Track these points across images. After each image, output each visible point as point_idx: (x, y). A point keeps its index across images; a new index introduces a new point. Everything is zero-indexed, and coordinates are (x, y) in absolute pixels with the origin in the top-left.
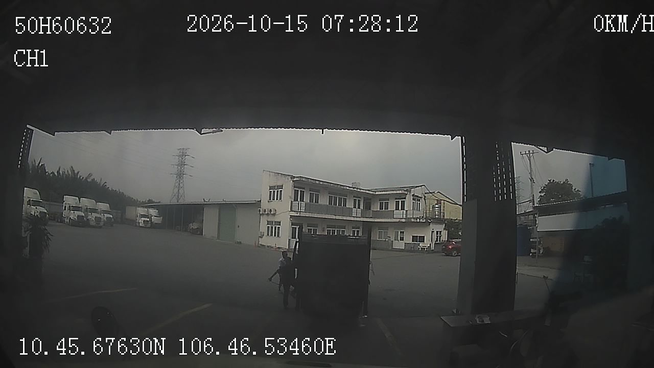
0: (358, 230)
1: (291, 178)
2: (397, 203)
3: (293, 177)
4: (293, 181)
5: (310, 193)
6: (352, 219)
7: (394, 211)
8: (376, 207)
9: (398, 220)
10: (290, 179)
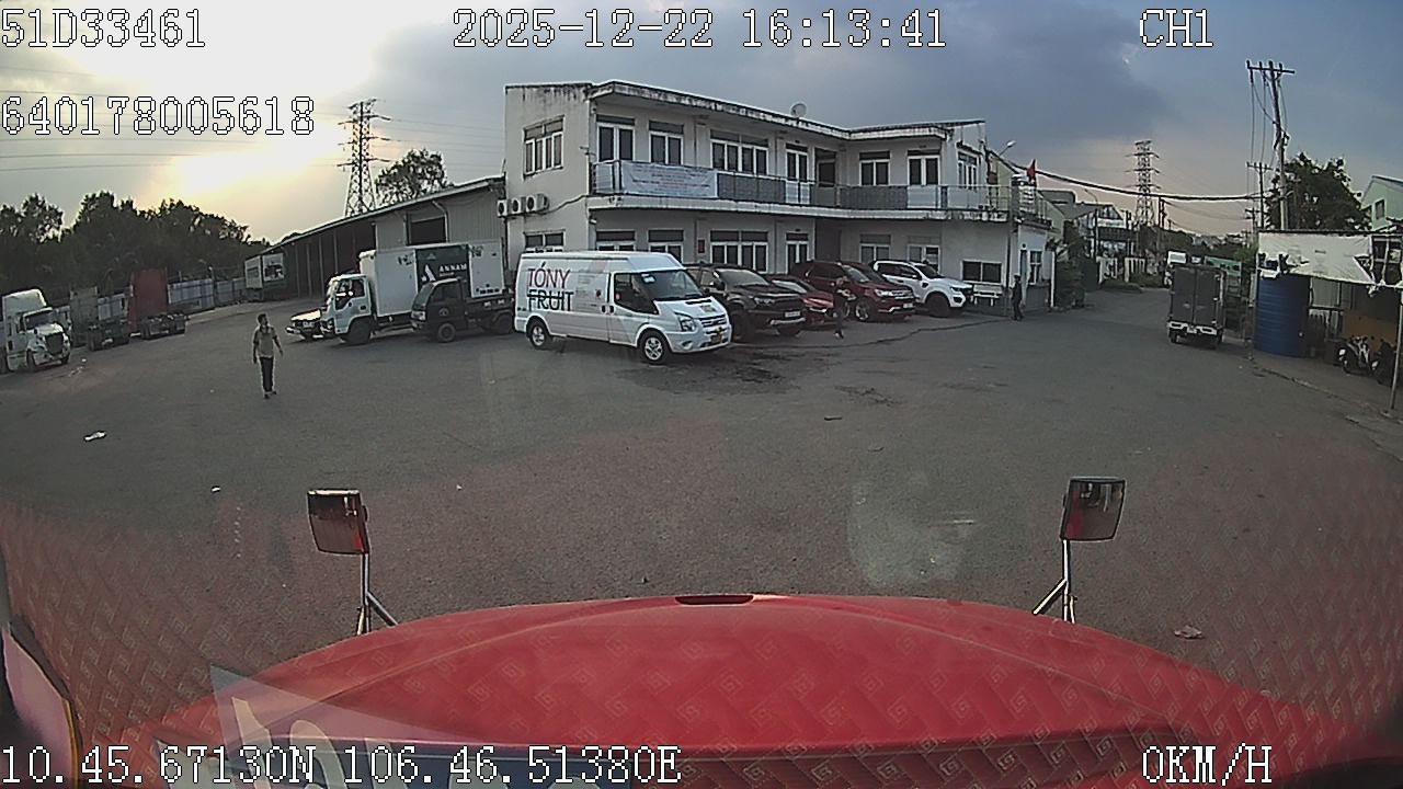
0: (804, 243)
1: (586, 93)
2: (915, 166)
3: (589, 89)
4: (591, 100)
5: (652, 136)
6: (786, 210)
7: (906, 188)
8: (850, 176)
9: (920, 215)
10: (583, 97)
